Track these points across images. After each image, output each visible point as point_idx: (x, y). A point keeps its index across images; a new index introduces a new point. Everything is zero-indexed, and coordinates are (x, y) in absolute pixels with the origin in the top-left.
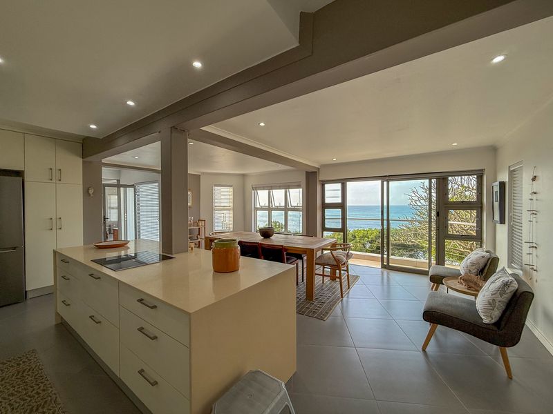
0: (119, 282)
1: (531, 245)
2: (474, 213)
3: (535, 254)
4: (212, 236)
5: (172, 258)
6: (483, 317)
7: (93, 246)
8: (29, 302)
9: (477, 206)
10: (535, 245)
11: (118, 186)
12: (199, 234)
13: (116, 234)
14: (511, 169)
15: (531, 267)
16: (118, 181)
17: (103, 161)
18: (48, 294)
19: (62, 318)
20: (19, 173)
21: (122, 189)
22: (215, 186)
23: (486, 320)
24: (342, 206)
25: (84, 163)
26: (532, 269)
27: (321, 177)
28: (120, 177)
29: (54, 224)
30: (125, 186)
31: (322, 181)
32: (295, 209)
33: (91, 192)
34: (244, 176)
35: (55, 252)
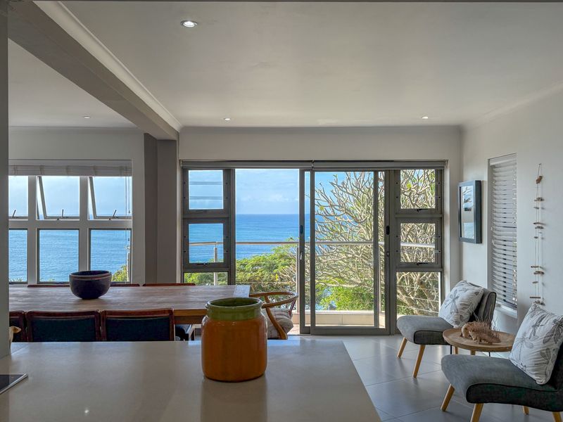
1: (537, 269)
2: (432, 227)
3: (540, 282)
6: (534, 377)
9: (435, 216)
10: (540, 270)
14: (492, 164)
15: (537, 300)
23: (541, 380)
24: (226, 217)
26: (539, 302)
27: (183, 154)
31: (184, 162)
32: (111, 224)
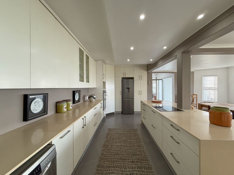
0: (162, 115)
4: (202, 103)
5: (182, 111)
7: (151, 101)
8: (135, 115)
11: (156, 80)
12: (193, 101)
13: (155, 97)
16: (156, 78)
17: (153, 71)
18: (139, 114)
19: (143, 122)
20: (133, 78)
21: (157, 81)
22: (204, 76)
25: (147, 73)
28: (157, 76)
29: (140, 93)
30: (159, 80)
33: (149, 82)
34: (227, 68)
35: (141, 101)
